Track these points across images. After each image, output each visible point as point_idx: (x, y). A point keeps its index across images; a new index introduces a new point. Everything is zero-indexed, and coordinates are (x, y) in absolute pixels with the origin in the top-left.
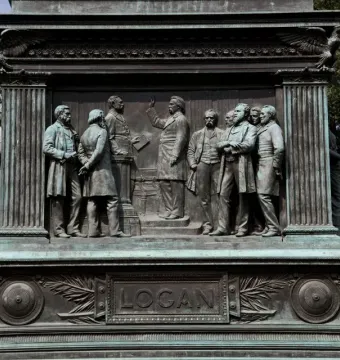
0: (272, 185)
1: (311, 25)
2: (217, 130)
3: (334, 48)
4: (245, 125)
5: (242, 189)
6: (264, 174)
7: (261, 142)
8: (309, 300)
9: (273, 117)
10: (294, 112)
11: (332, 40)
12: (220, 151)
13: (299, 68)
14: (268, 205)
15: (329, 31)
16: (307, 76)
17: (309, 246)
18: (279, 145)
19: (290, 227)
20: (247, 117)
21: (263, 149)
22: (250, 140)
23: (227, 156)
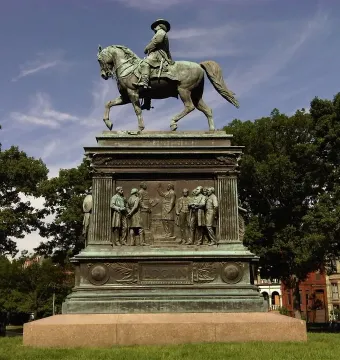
0: (213, 222)
1: (229, 152)
2: (189, 198)
3: (240, 162)
4: (201, 196)
5: (200, 224)
6: (209, 217)
7: (208, 203)
8: (229, 272)
9: (213, 192)
10: (223, 190)
11: (238, 159)
12: (190, 207)
13: (224, 170)
14: (211, 231)
15: (237, 155)
16: (228, 174)
17: (228, 250)
18: (216, 204)
19: (220, 241)
20: (202, 192)
21: (209, 206)
22: (203, 202)
23: (193, 209)
